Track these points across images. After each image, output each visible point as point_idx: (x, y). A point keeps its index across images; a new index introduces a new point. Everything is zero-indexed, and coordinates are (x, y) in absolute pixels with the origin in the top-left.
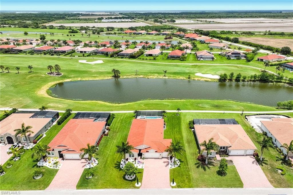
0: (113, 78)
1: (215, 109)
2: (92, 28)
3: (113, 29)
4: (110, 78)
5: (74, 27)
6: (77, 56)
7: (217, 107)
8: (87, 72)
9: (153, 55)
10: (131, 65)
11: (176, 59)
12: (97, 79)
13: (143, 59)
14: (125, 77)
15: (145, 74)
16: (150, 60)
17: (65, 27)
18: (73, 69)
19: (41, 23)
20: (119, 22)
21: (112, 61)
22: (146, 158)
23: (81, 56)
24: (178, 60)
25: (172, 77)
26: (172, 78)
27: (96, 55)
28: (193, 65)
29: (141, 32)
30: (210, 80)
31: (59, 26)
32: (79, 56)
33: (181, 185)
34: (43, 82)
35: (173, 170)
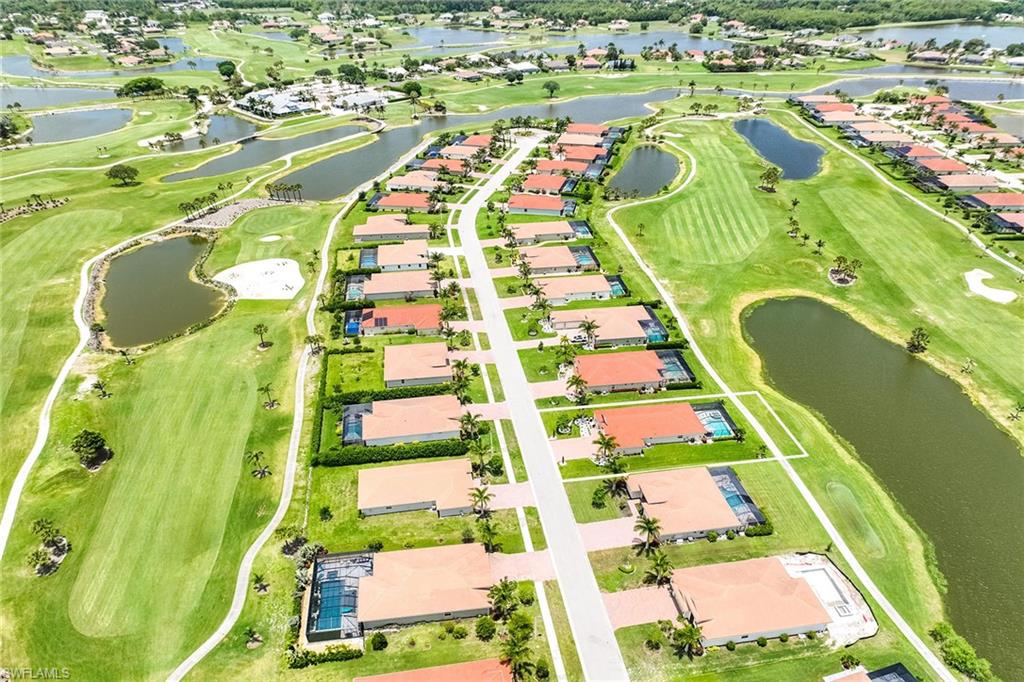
0: (906, 345)
4: (900, 342)
8: (902, 304)
12: (875, 329)
14: (929, 359)
18: (901, 283)
33: (565, 470)
34: (790, 282)
35: (587, 461)
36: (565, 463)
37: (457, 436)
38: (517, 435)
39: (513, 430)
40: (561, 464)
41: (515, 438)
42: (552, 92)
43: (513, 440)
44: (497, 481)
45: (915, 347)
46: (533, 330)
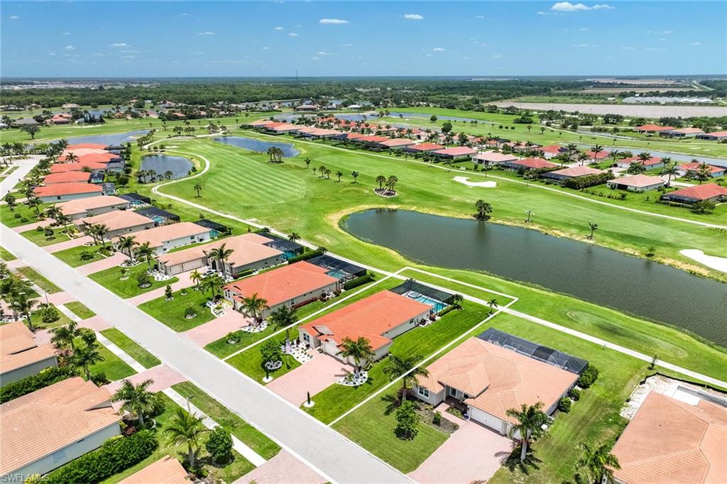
0: (474, 218)
1: (596, 333)
2: (573, 114)
3: (619, 119)
4: (469, 217)
5: (535, 111)
6: (464, 169)
7: (611, 332)
8: (441, 199)
9: (628, 188)
10: (547, 201)
11: (683, 206)
12: (444, 214)
13: (593, 194)
14: (498, 222)
15: (551, 223)
16: (609, 197)
17: (518, 109)
18: (426, 190)
19: (487, 101)
20: (667, 104)
21: (517, 187)
22: (326, 353)
23: (471, 170)
24: (686, 210)
25: (608, 243)
26: (605, 245)
27: (502, 170)
28: (710, 229)
29: (683, 132)
30: (705, 273)
31: (506, 107)
32: (467, 169)
33: (318, 411)
34: (353, 202)
35: (337, 388)
36: (312, 404)
37: (116, 435)
38: (213, 396)
39: (201, 393)
40: (306, 405)
41: (213, 401)
42: (33, 134)
43: (211, 405)
44: (234, 473)
45: (481, 217)
46: (143, 282)
